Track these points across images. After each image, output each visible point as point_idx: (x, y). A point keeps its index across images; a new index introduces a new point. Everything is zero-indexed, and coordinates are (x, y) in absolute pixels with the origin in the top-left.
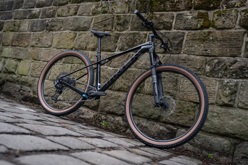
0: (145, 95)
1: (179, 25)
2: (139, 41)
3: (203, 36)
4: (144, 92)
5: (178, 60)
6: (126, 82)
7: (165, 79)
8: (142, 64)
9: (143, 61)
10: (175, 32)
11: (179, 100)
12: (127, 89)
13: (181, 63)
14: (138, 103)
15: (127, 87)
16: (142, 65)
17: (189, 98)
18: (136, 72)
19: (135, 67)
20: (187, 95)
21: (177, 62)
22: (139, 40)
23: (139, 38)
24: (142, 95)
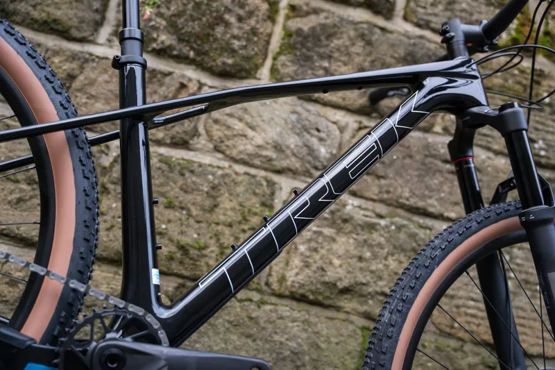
0: (274, 300)
1: (424, 8)
2: (240, 28)
3: (519, 83)
4: (267, 284)
5: (426, 156)
6: (169, 221)
7: (375, 235)
8: (259, 141)
9: (264, 130)
10: (407, 31)
11: (435, 333)
12: (171, 259)
13: (440, 171)
14: (234, 337)
15: (173, 249)
16: (259, 147)
17: (475, 328)
18: (223, 176)
19: (217, 149)
20: (466, 314)
21: (424, 164)
22: (240, 19)
23: (241, 12)
24: (256, 296)
